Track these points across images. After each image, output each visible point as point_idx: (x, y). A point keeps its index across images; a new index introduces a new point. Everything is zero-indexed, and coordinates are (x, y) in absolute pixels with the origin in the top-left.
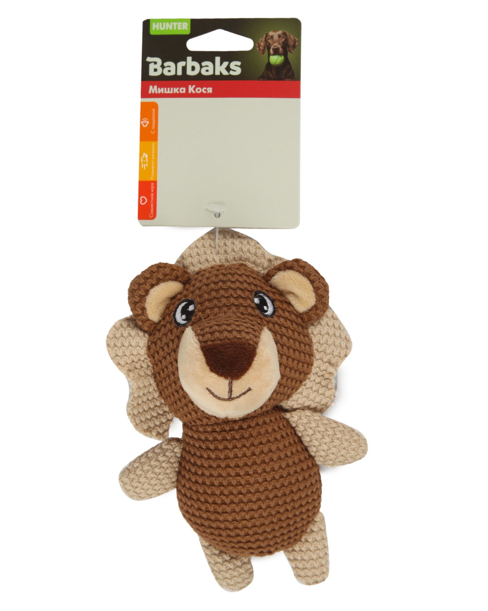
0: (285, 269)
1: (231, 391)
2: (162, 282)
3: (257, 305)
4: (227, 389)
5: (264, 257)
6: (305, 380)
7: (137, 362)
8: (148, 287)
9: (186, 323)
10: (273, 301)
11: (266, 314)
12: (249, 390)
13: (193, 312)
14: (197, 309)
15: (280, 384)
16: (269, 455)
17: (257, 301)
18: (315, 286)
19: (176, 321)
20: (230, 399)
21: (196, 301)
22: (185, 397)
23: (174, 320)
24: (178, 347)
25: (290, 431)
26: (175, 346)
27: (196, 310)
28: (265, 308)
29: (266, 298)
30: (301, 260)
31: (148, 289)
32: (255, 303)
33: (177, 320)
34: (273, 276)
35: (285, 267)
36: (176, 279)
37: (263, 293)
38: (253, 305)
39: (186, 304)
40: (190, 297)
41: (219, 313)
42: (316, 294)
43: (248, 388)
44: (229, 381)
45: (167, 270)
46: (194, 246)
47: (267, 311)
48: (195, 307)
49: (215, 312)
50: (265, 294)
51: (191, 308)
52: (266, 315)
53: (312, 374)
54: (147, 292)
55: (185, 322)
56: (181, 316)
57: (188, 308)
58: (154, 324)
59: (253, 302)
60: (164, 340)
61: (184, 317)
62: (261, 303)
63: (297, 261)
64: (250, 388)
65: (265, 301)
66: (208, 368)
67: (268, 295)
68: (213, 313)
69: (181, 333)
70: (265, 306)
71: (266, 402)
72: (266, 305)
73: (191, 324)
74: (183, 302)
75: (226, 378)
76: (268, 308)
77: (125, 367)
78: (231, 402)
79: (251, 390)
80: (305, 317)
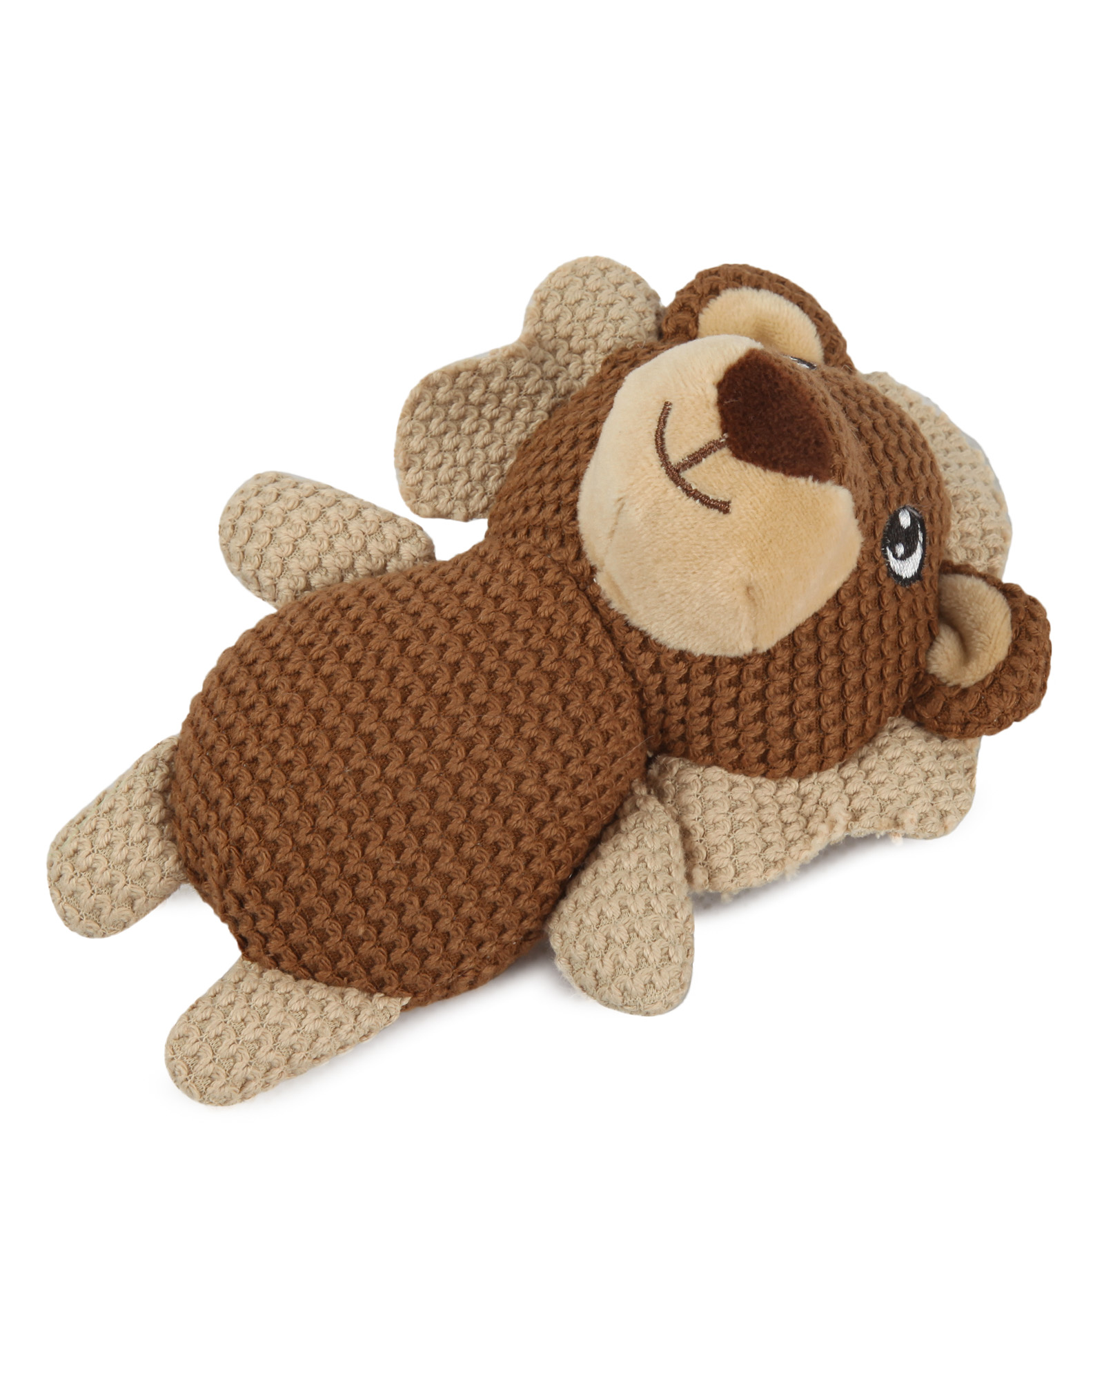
1: (695, 458)
4: (696, 446)
5: (991, 557)
12: (724, 508)
20: (675, 474)
32: (898, 516)
43: (725, 499)
44: (720, 439)
64: (727, 504)
66: (719, 376)
75: (726, 425)
77: (540, 324)
78: (666, 482)
79: (726, 511)
80: (925, 687)
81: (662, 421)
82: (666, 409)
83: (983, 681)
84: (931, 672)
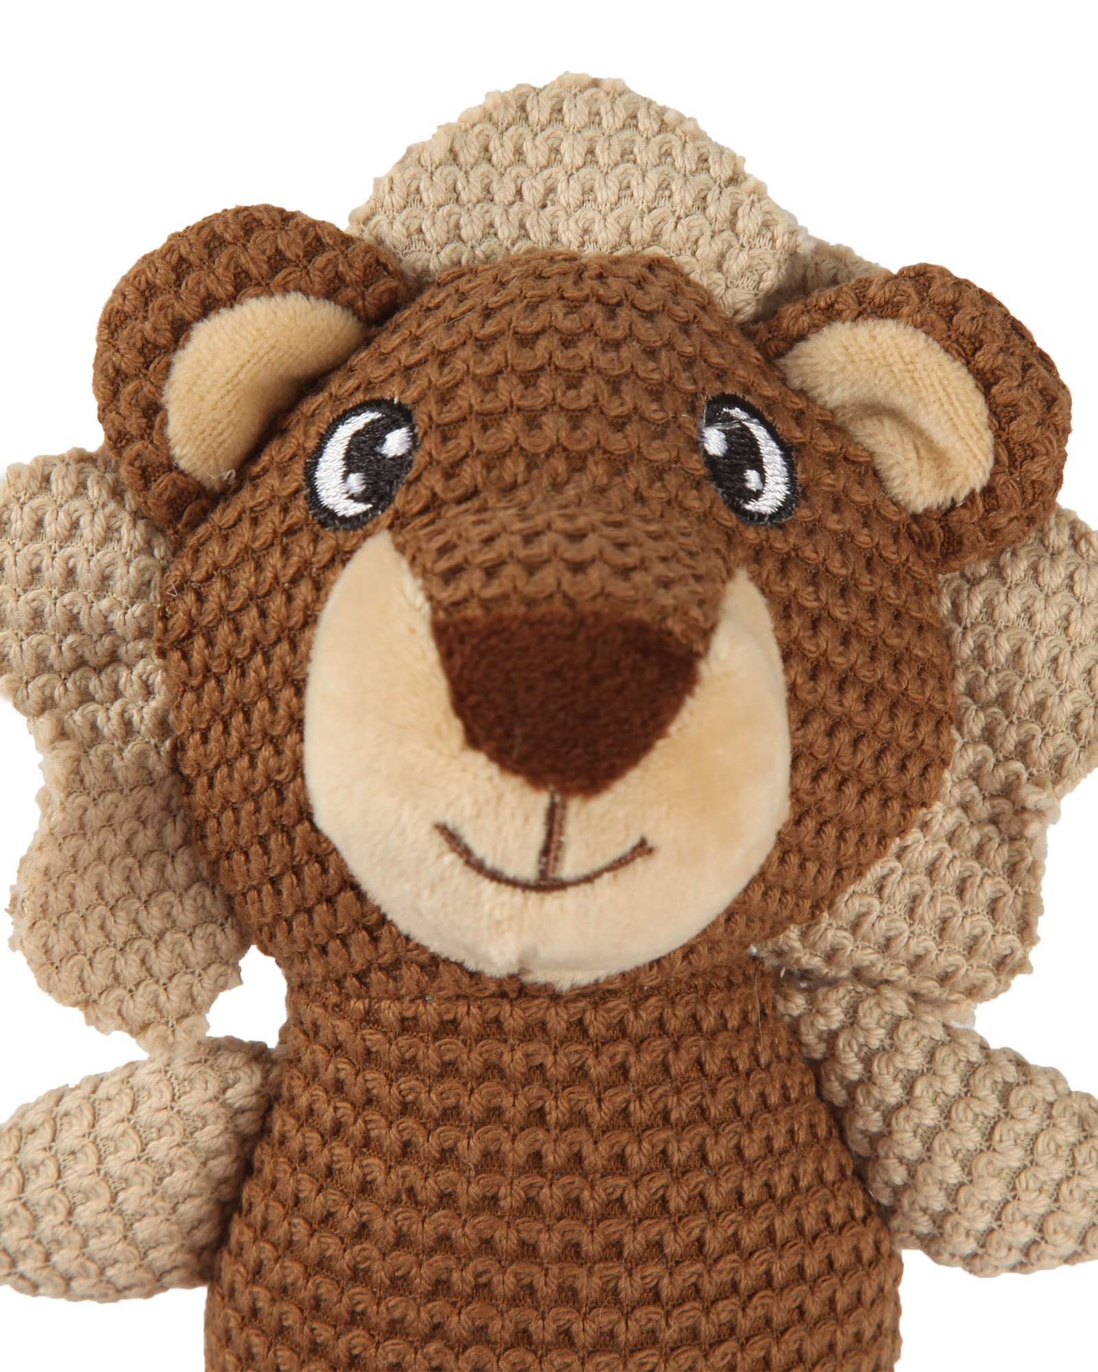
0: (860, 314)
2: (257, 296)
3: (711, 460)
4: (538, 837)
6: (902, 832)
7: (98, 670)
8: (185, 306)
9: (365, 514)
10: (788, 451)
11: (751, 506)
12: (643, 849)
13: (402, 462)
14: (421, 452)
15: (785, 846)
16: (693, 1183)
17: (715, 441)
18: (1001, 400)
19: (313, 496)
20: (547, 883)
21: (420, 417)
22: (321, 860)
23: (306, 492)
24: (310, 619)
25: (797, 1079)
26: (297, 618)
27: (419, 459)
28: (752, 477)
29: (759, 432)
30: (943, 272)
31: (188, 317)
32: (706, 452)
33: (323, 494)
34: (802, 337)
35: (860, 304)
36: (331, 291)
37: (746, 407)
38: (695, 464)
39: (373, 422)
40: (393, 392)
41: (526, 482)
42: (997, 436)
43: (634, 841)
44: (552, 798)
45: (291, 245)
46: (440, 153)
47: (757, 495)
48: (414, 438)
49: (508, 478)
50: (753, 413)
51: (395, 443)
52: (751, 515)
53: (938, 807)
54: (180, 331)
55: (361, 508)
56: (345, 476)
57: (381, 440)
58: (198, 497)
59: (696, 445)
60: (246, 578)
61: (356, 482)
62: (729, 453)
63: (922, 276)
65: (753, 443)
67: (770, 418)
68: (500, 478)
69: (332, 560)
70: (751, 468)
71: (714, 924)
72: (758, 465)
73: (388, 522)
74: (357, 410)
76: (763, 480)
78: (552, 901)
79: (650, 851)
80: (936, 535)
81: (465, 852)
82: (451, 837)
83: (997, 461)
84: (920, 510)
